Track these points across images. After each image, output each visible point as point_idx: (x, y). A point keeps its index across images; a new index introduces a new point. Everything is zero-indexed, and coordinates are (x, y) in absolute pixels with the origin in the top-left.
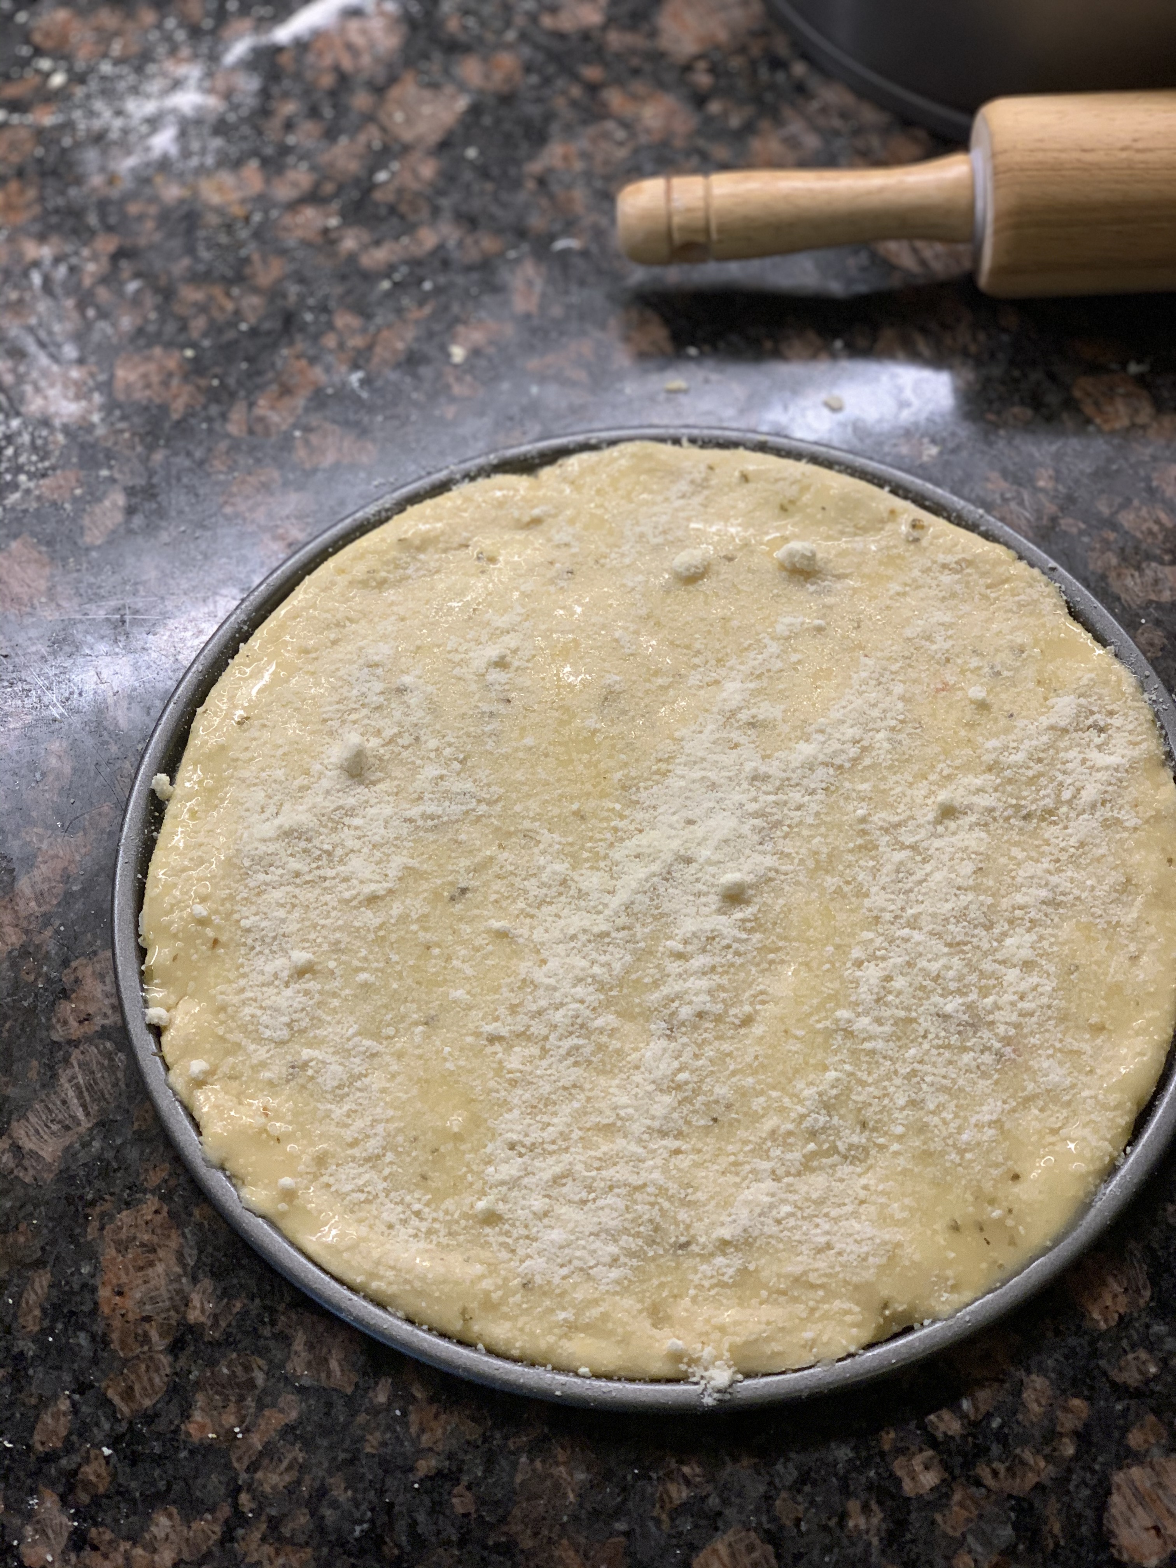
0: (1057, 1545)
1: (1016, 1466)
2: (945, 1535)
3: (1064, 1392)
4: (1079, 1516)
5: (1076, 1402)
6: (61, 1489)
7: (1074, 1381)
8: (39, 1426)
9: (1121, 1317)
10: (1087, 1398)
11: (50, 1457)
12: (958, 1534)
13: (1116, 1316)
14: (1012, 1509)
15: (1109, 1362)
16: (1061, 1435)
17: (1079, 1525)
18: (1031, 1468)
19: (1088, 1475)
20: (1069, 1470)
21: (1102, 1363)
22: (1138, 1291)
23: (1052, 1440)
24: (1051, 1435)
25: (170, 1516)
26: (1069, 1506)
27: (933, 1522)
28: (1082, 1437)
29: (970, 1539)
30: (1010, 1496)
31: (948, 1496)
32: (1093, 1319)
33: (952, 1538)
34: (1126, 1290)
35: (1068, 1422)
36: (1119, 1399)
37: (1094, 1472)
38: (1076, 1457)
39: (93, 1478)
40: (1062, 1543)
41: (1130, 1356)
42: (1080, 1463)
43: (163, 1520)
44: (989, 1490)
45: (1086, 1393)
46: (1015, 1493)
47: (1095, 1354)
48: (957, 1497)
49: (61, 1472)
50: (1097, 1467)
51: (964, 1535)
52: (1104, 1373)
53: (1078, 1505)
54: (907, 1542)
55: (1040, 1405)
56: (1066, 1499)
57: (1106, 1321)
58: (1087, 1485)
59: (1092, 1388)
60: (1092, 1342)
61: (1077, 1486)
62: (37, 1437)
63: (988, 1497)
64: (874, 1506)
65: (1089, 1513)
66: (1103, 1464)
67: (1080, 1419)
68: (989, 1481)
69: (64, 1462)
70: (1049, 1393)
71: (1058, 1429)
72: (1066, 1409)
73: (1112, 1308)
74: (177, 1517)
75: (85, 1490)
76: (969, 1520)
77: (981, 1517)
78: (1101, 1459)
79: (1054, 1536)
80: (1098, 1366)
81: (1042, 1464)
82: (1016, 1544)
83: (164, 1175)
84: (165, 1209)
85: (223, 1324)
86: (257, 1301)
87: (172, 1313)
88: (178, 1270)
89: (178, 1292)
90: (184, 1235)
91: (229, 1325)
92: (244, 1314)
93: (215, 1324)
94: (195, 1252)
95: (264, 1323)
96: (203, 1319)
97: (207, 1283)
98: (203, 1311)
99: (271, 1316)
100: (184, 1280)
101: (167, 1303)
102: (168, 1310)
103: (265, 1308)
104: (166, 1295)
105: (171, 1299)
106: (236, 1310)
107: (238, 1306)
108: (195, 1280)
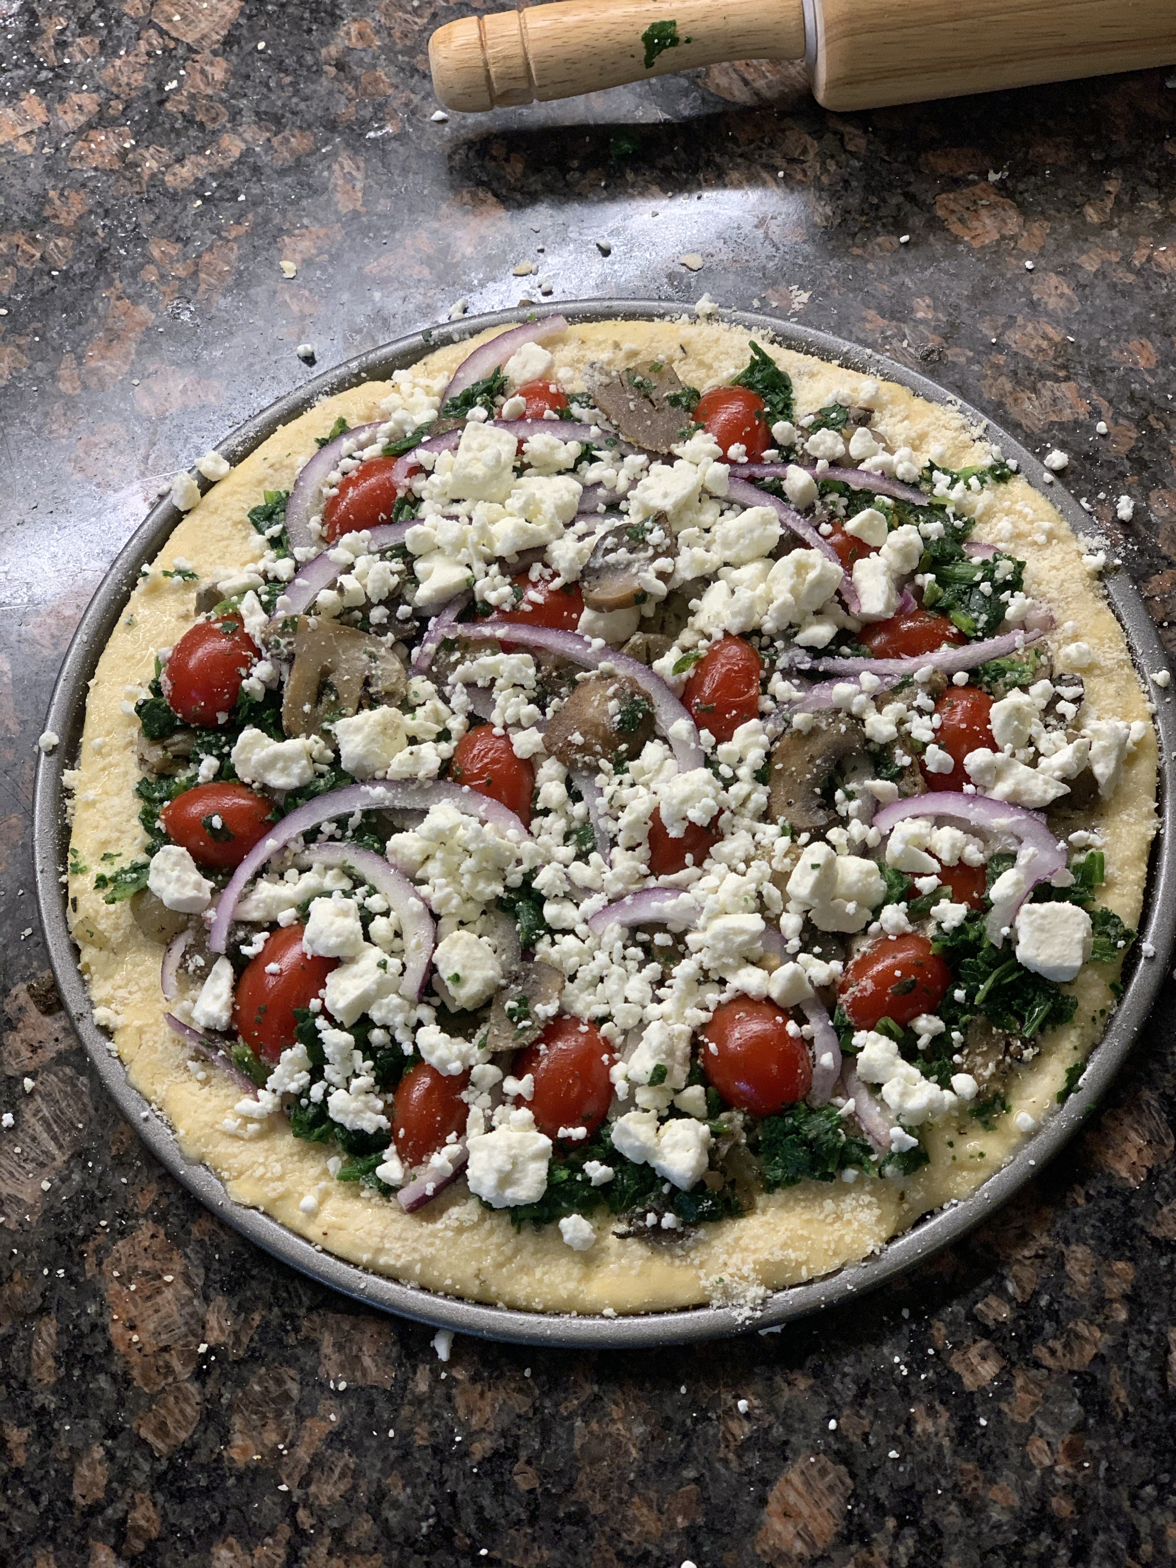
0: (1126, 1413)
1: (1072, 1340)
2: (1013, 1423)
3: (1106, 1257)
4: (1143, 1380)
5: (1120, 1265)
6: (112, 1541)
7: (1115, 1245)
8: (77, 1480)
9: (1150, 1171)
10: (1130, 1259)
11: (96, 1509)
12: (1027, 1420)
13: (1144, 1170)
14: (1076, 1385)
15: (1146, 1219)
16: (1111, 1301)
17: (1144, 1390)
18: (1086, 1339)
19: (1145, 1337)
20: (1125, 1335)
21: (1139, 1221)
22: (1161, 1142)
23: (1103, 1307)
24: (1101, 1303)
25: (231, 1548)
26: (1132, 1372)
27: (1000, 1412)
28: (1131, 1299)
29: (1039, 1423)
30: (1072, 1373)
31: (1009, 1383)
32: (1121, 1178)
33: (1022, 1426)
34: (1149, 1142)
35: (1115, 1287)
36: (1162, 1254)
37: (1149, 1333)
38: (1130, 1322)
39: (142, 1523)
40: (1131, 1409)
41: (1165, 1209)
42: (1136, 1327)
43: (224, 1553)
44: (1049, 1370)
45: (1128, 1254)
46: (1076, 1368)
47: (1131, 1212)
48: (1019, 1382)
49: (108, 1523)
50: (1152, 1327)
51: (1032, 1419)
52: (1142, 1231)
53: (1140, 1369)
54: (976, 1438)
55: (1085, 1275)
56: (1127, 1365)
57: (1136, 1177)
58: (1145, 1347)
59: (1133, 1248)
60: (1125, 1202)
61: (1136, 1350)
62: (76, 1492)
63: (1049, 1378)
64: (939, 1407)
65: (1152, 1375)
66: (1157, 1324)
67: (1126, 1281)
68: (1049, 1361)
69: (110, 1511)
70: (1092, 1260)
71: (1107, 1296)
72: (1112, 1275)
73: (1138, 1163)
74: (237, 1547)
75: (138, 1537)
76: (1035, 1404)
77: (1046, 1398)
78: (1154, 1319)
79: (1122, 1405)
80: (1135, 1225)
81: (1098, 1334)
82: (1086, 1419)
83: (153, 1196)
84: (162, 1231)
85: (245, 1340)
86: (276, 1310)
87: (191, 1338)
88: (187, 1292)
89: (192, 1315)
90: (187, 1256)
91: (252, 1340)
92: (265, 1326)
93: (237, 1342)
94: (202, 1271)
95: (287, 1332)
96: (222, 1339)
97: (220, 1301)
98: (222, 1330)
99: (292, 1322)
100: (196, 1302)
101: (184, 1329)
102: (186, 1336)
103: (285, 1316)
104: (180, 1321)
105: (186, 1323)
106: (255, 1323)
107: (257, 1318)
108: (207, 1299)
